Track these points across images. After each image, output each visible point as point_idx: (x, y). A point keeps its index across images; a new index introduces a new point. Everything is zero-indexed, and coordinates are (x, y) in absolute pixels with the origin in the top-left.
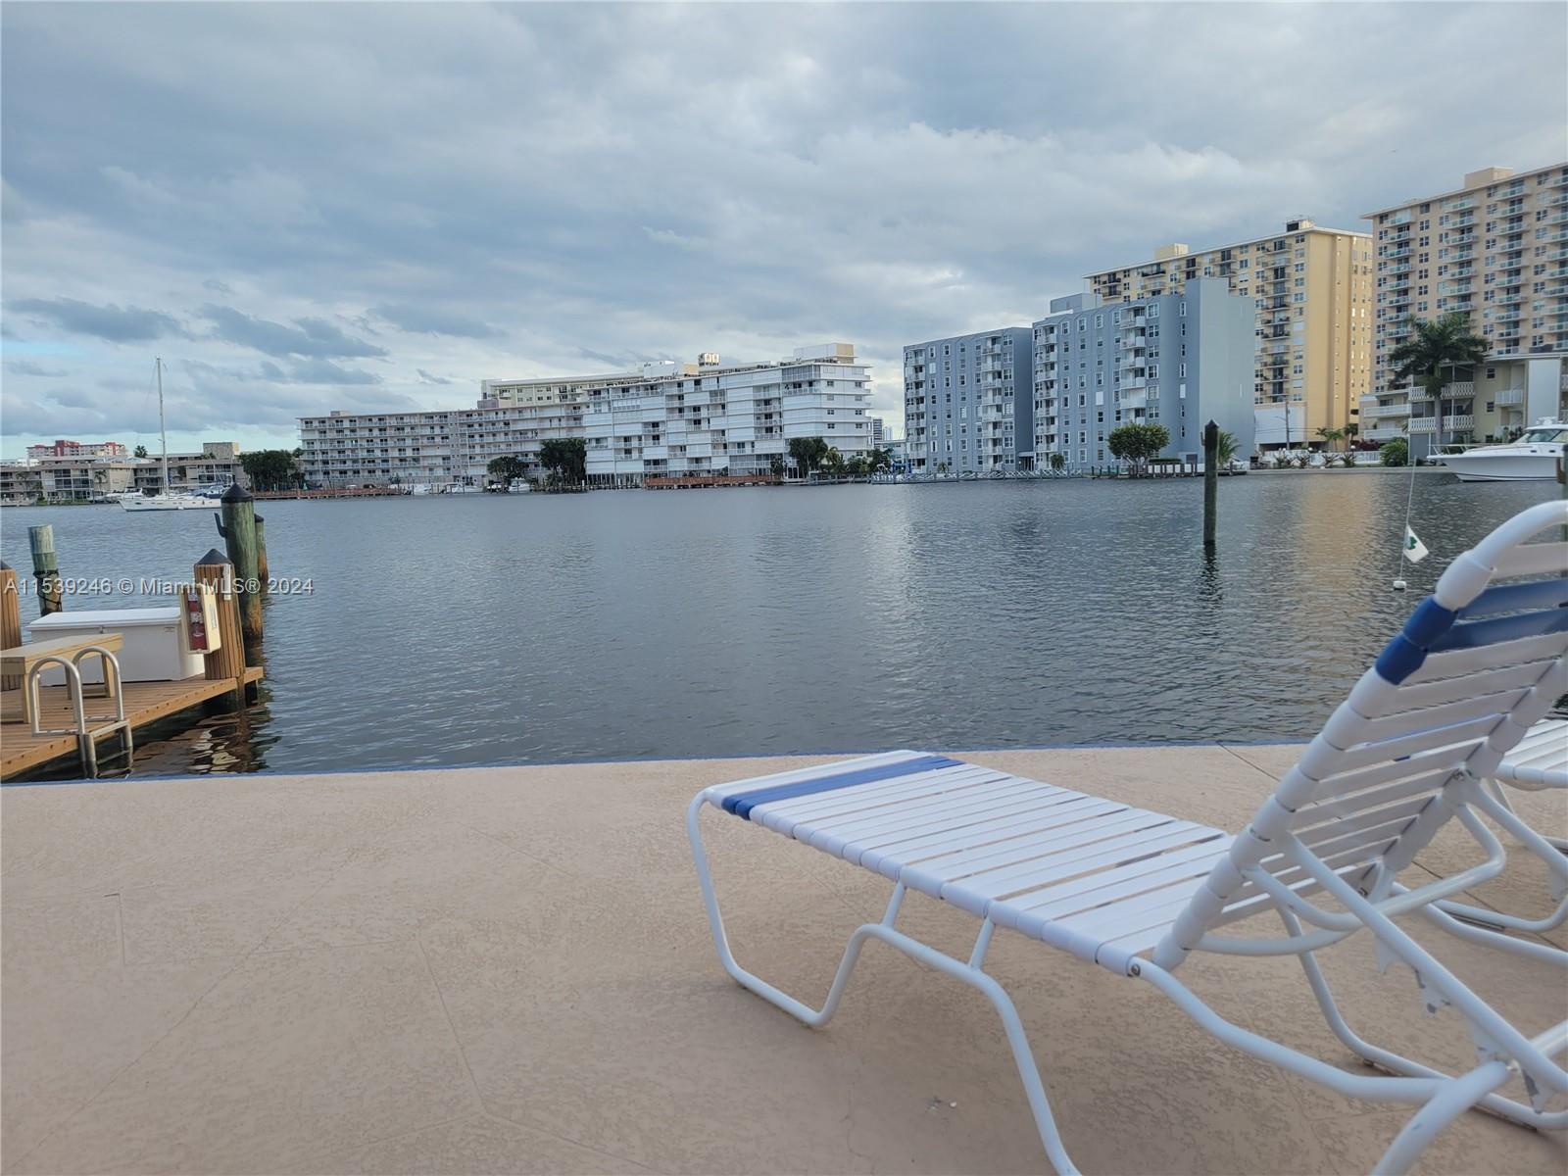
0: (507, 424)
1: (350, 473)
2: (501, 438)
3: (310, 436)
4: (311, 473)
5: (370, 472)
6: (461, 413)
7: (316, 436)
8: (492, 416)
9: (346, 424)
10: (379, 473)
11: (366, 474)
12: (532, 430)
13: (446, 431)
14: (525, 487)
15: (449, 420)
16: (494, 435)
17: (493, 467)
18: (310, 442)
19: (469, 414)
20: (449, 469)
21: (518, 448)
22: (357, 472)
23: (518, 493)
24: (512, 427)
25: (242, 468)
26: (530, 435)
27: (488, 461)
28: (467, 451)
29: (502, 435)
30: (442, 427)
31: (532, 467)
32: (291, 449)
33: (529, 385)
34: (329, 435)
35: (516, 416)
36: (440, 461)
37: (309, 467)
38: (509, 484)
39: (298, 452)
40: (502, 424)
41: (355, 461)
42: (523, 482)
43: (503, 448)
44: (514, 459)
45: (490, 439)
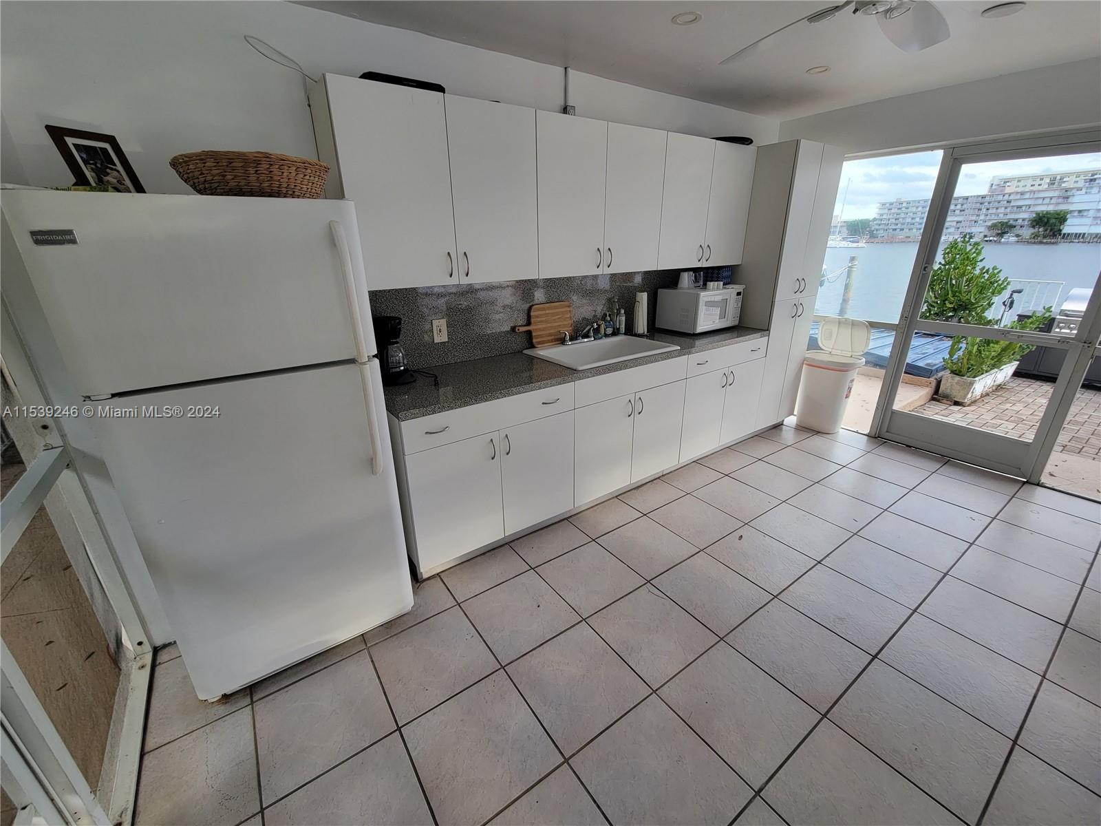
0: (1009, 202)
1: (898, 230)
2: (1002, 210)
3: (882, 212)
4: (877, 230)
5: (909, 230)
6: (978, 196)
7: (886, 211)
8: (1000, 198)
9: (904, 205)
10: (915, 230)
11: (907, 230)
12: (1026, 205)
13: (965, 206)
14: (1013, 239)
15: (969, 200)
16: (997, 209)
17: (993, 227)
18: (882, 215)
19: (983, 197)
20: (958, 228)
21: (1013, 216)
22: (902, 230)
23: (1007, 243)
24: (1012, 204)
25: (845, 227)
26: (1024, 208)
27: (989, 224)
28: (974, 218)
29: (1003, 208)
30: (962, 205)
31: (1018, 227)
32: (871, 218)
33: (1027, 178)
34: (893, 211)
35: (1018, 196)
36: (955, 223)
37: (877, 227)
38: (1002, 237)
39: (875, 219)
40: (1005, 202)
41: (903, 224)
42: (1013, 236)
43: (1001, 216)
44: (1007, 223)
45: (994, 211)
